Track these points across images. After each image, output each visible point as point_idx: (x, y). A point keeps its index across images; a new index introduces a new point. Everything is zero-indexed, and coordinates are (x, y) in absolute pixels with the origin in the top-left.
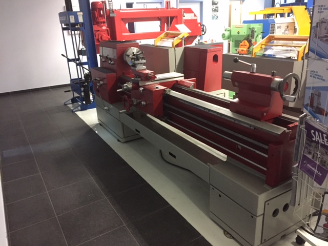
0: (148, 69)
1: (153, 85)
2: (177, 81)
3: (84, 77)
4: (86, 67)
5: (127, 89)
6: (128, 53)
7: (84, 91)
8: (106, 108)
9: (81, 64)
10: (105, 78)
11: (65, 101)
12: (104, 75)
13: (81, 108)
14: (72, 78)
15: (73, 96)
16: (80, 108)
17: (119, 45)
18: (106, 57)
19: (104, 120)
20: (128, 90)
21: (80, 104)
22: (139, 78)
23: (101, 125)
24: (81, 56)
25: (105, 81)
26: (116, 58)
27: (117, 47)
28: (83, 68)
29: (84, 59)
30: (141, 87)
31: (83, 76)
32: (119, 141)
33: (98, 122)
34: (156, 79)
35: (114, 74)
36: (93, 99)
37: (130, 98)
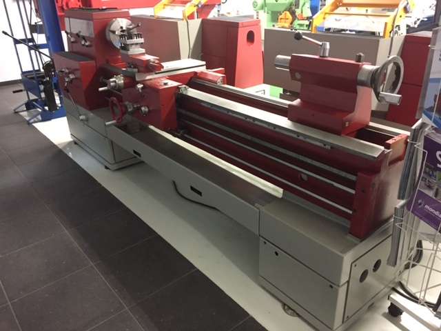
0: (147, 53)
1: (159, 81)
2: (195, 73)
3: (43, 68)
4: (46, 51)
5: (115, 86)
6: (113, 28)
7: (44, 91)
8: (81, 117)
9: (36, 47)
10: (77, 70)
11: (15, 106)
12: (75, 64)
13: (42, 117)
14: (24, 70)
15: (27, 99)
16: (40, 117)
17: (96, 15)
18: (77, 34)
19: (80, 136)
20: (118, 88)
21: (40, 110)
22: (135, 68)
23: (76, 143)
24: (35, 35)
25: (78, 74)
26: (93, 36)
27: (94, 17)
28: (40, 53)
29: (41, 39)
30: (138, 83)
31: (41, 66)
32: (106, 168)
33: (71, 140)
34: (162, 70)
35: (92, 63)
36: (61, 103)
37: (122, 101)
